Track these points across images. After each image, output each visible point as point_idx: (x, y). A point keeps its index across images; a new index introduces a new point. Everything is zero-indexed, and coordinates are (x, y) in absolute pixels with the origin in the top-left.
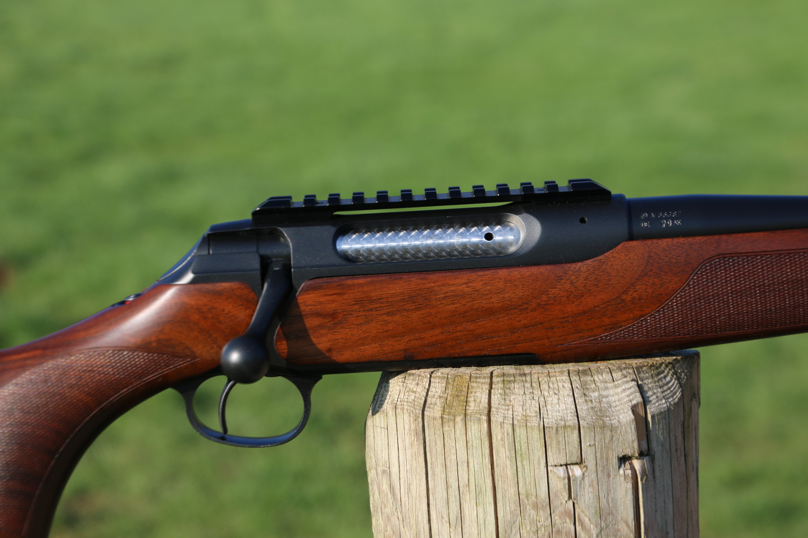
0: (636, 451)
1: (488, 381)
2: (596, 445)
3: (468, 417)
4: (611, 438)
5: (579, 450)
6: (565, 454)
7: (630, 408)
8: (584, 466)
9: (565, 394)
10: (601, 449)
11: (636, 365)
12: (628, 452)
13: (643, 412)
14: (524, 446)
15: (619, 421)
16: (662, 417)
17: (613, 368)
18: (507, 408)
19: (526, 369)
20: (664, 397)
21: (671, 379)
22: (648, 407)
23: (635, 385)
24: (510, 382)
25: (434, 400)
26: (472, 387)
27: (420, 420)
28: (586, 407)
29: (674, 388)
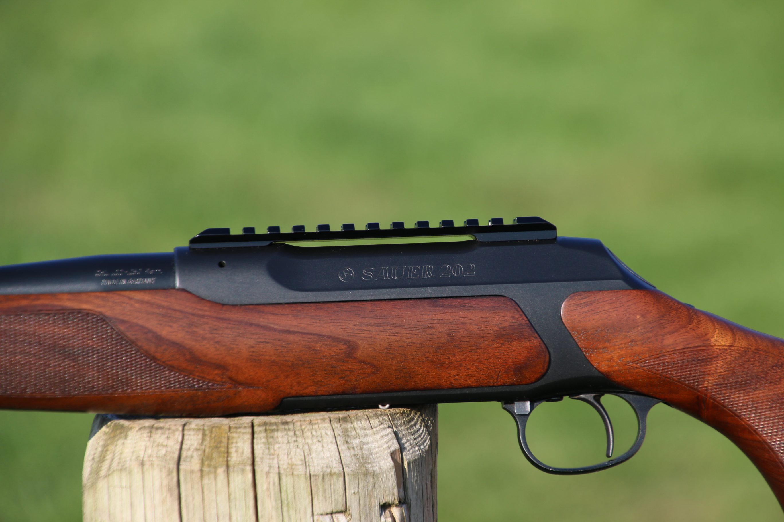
0: (396, 498)
1: (249, 430)
2: (360, 493)
3: (231, 469)
4: (373, 485)
5: (344, 498)
6: (330, 502)
7: (389, 455)
8: (349, 515)
9: (329, 441)
10: (365, 497)
11: (389, 412)
12: (389, 499)
13: (400, 459)
14: (290, 496)
15: (380, 468)
16: (416, 465)
17: (370, 415)
18: (271, 457)
19: (288, 418)
20: (416, 444)
21: (421, 427)
22: (404, 454)
23: (392, 432)
24: (273, 431)
25: (190, 453)
26: (233, 438)
27: (175, 474)
28: (349, 455)
29: (424, 436)
